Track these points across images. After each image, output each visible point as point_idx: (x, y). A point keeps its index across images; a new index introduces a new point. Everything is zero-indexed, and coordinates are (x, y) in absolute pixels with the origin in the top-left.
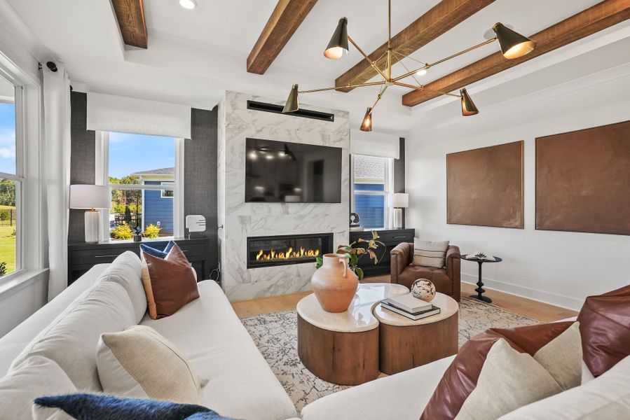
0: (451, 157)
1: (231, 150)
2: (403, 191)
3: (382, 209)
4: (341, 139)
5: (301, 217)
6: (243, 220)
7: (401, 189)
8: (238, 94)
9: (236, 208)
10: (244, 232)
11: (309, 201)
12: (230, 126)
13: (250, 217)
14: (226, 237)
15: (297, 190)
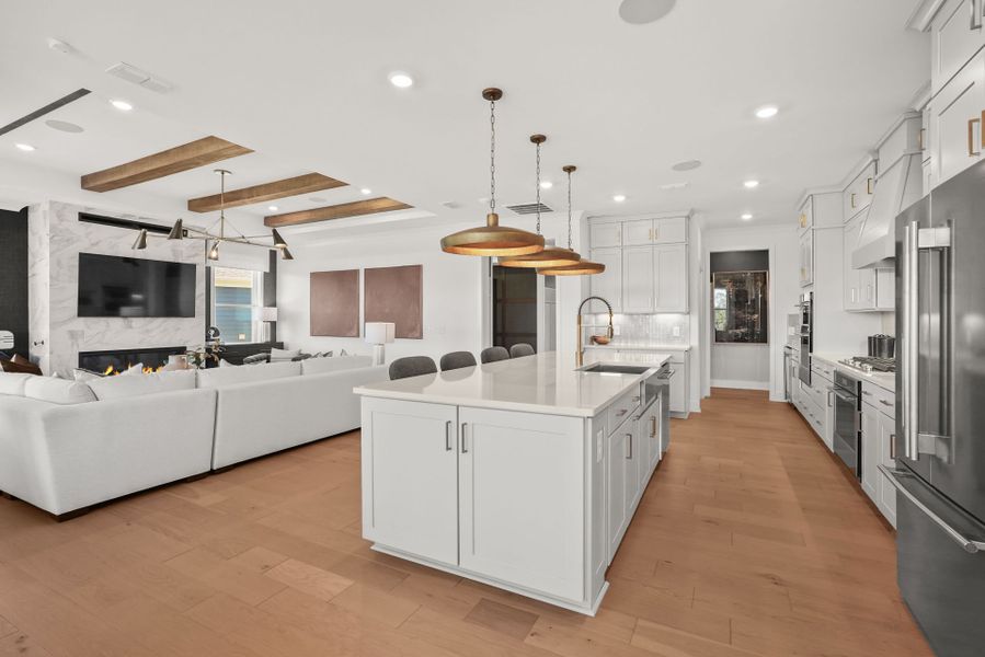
0: (315, 276)
1: (56, 263)
2: (274, 305)
3: (250, 322)
4: (196, 255)
5: (148, 331)
6: (73, 335)
7: (271, 301)
8: (65, 206)
9: (64, 322)
10: (75, 347)
11: (158, 315)
12: (56, 238)
13: (83, 332)
14: (51, 353)
15: (137, 297)
